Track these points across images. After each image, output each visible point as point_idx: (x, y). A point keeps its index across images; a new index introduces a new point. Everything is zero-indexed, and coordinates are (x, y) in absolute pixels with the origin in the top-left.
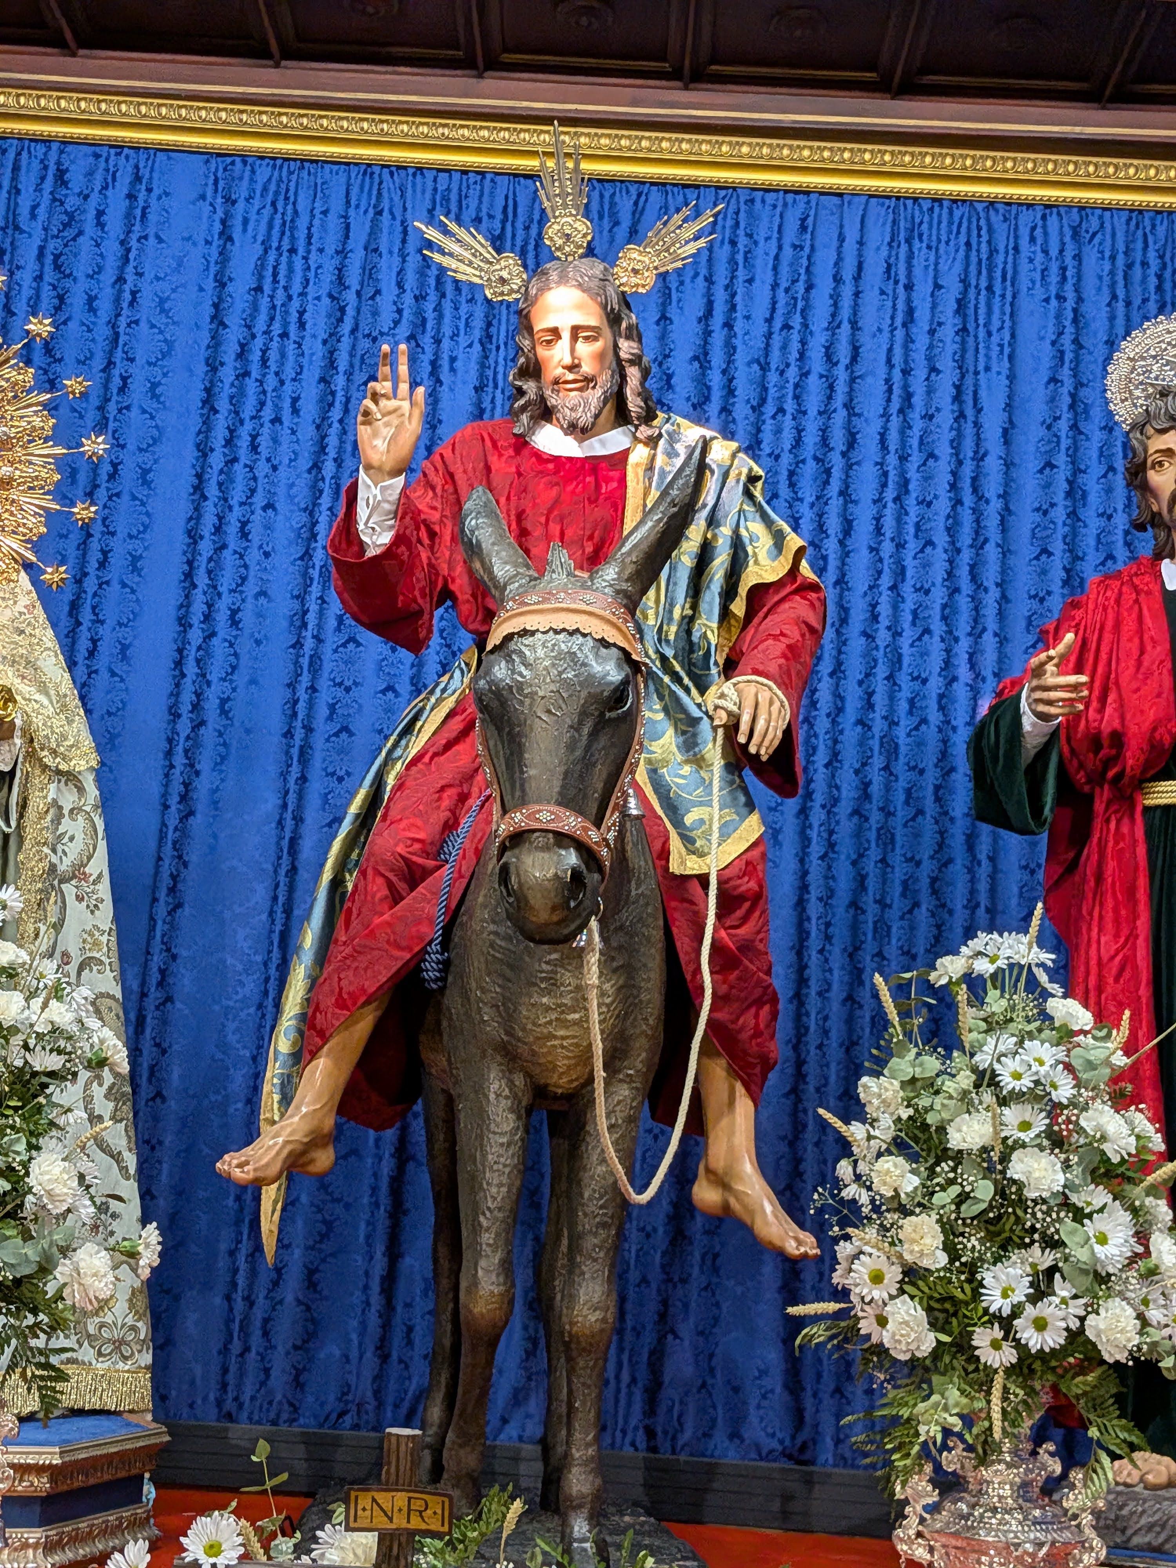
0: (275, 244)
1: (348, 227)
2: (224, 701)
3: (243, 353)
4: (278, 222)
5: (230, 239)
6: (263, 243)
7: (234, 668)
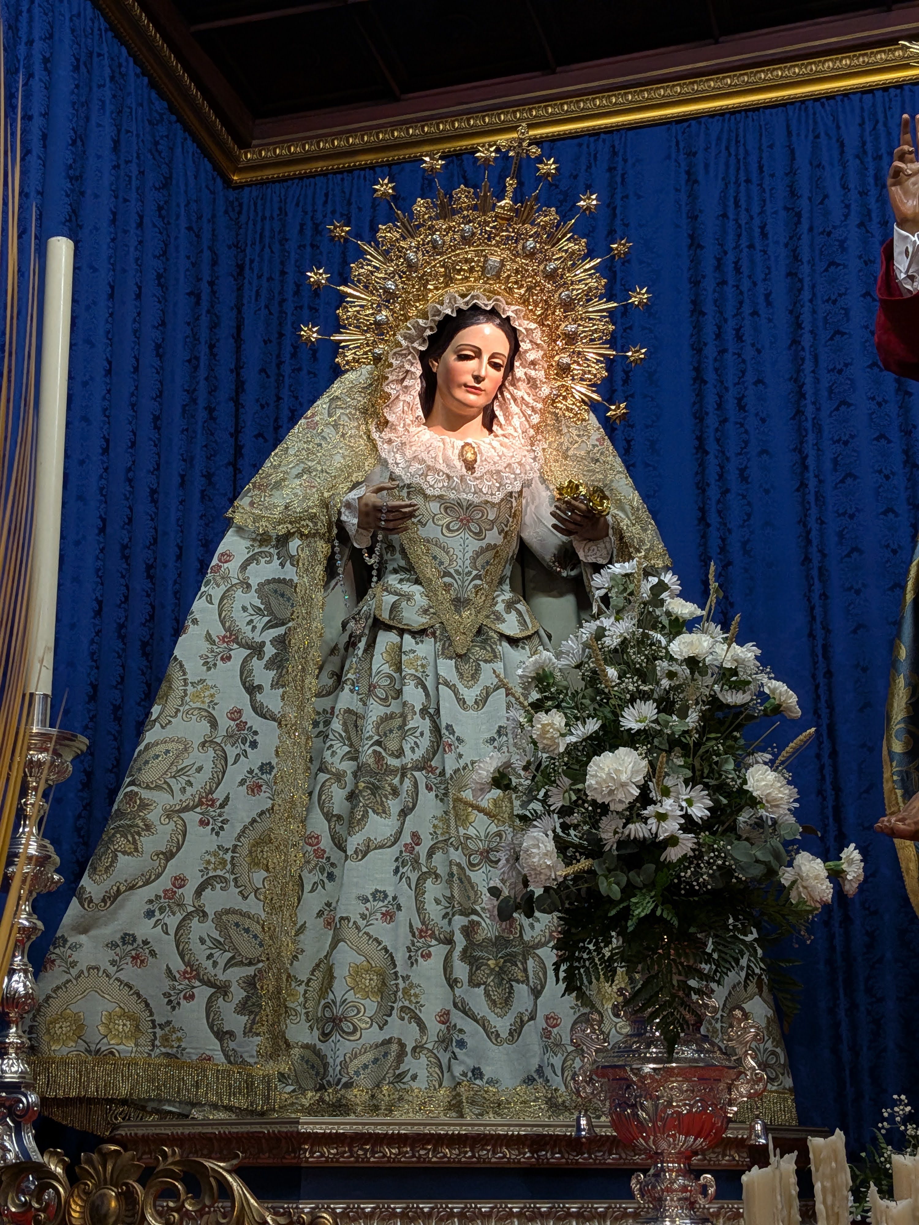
0: (733, 179)
1: (792, 152)
2: (745, 544)
3: (719, 266)
4: (733, 161)
5: (696, 181)
6: (723, 179)
7: (749, 515)
